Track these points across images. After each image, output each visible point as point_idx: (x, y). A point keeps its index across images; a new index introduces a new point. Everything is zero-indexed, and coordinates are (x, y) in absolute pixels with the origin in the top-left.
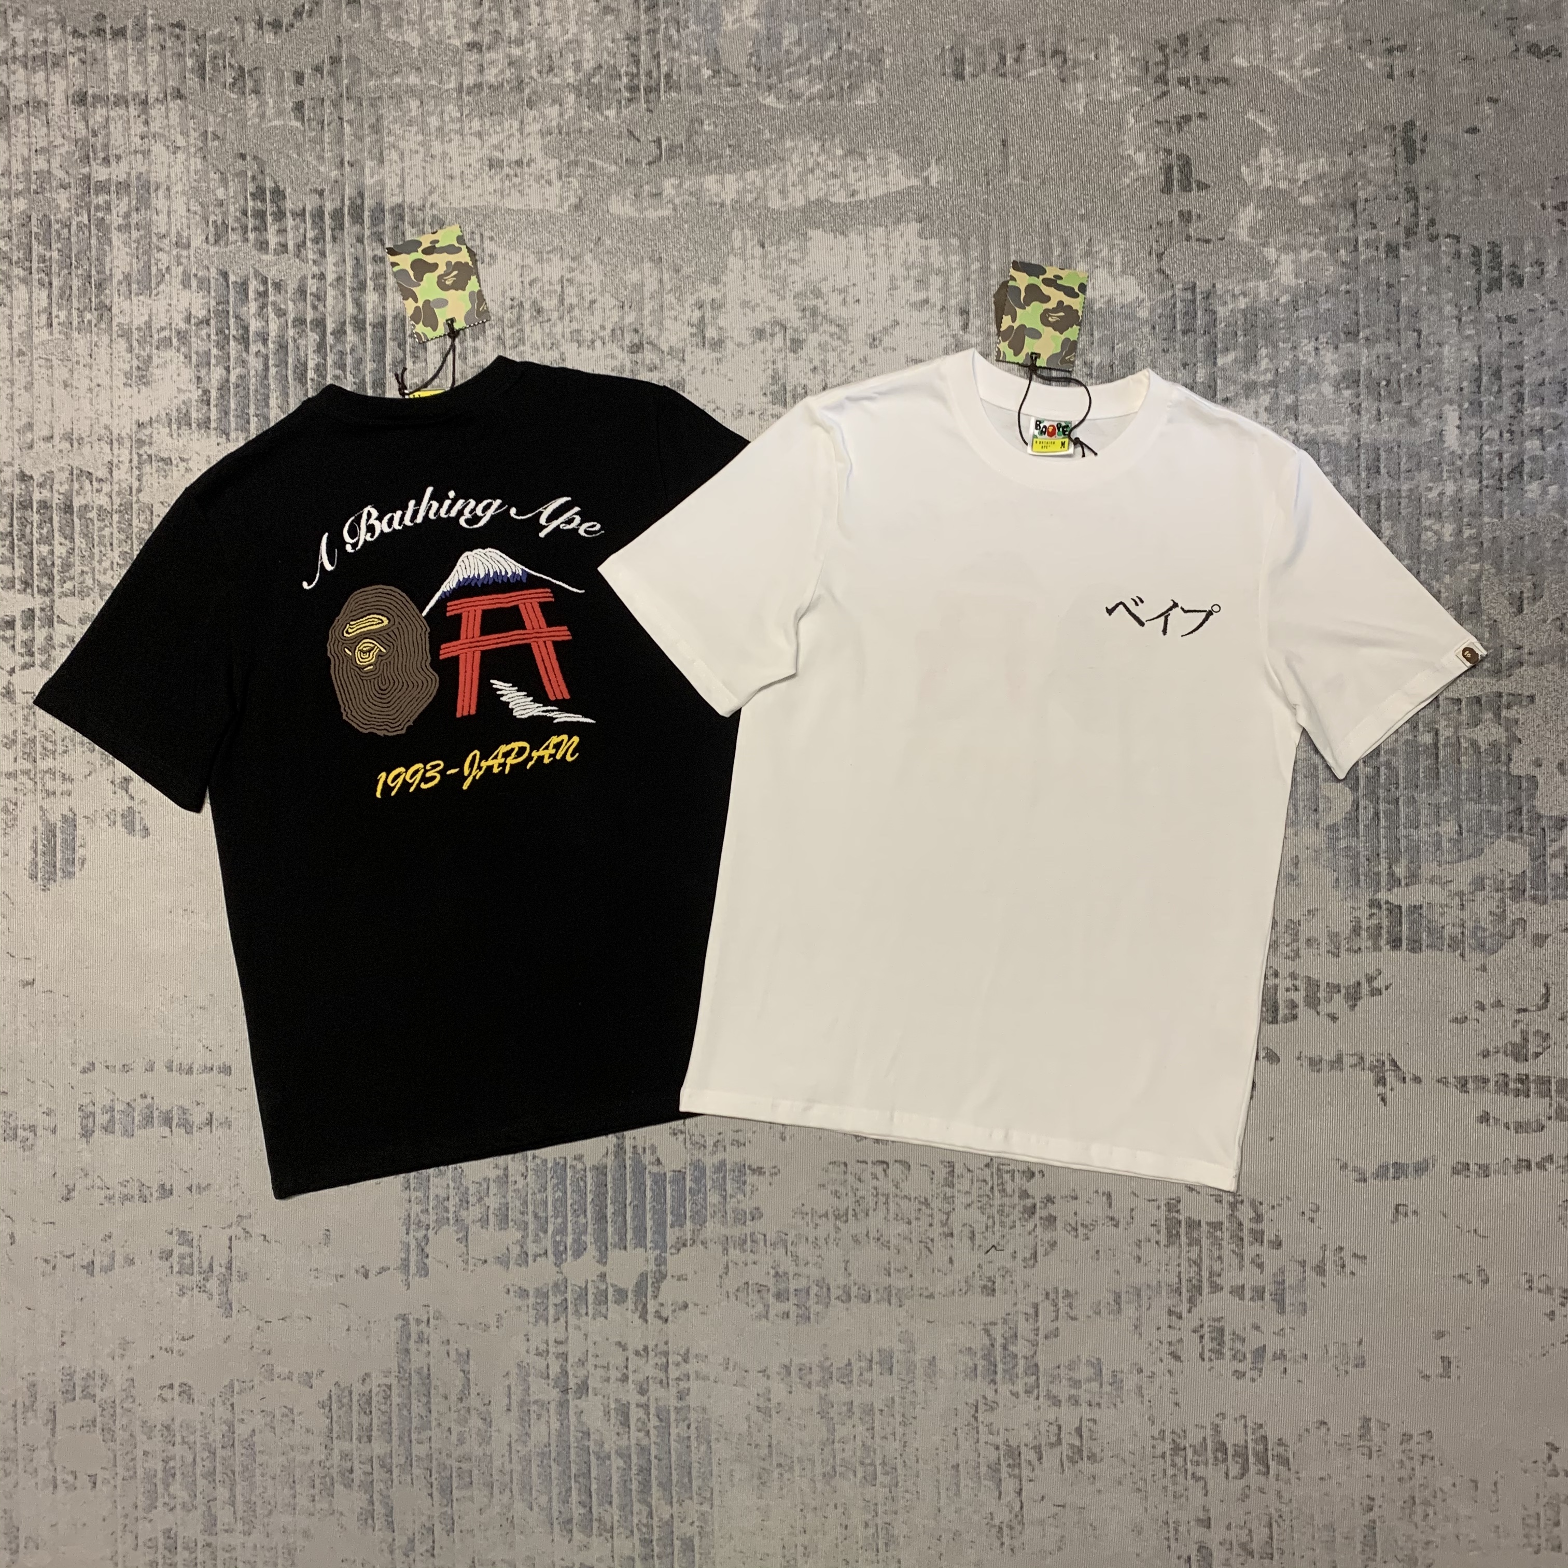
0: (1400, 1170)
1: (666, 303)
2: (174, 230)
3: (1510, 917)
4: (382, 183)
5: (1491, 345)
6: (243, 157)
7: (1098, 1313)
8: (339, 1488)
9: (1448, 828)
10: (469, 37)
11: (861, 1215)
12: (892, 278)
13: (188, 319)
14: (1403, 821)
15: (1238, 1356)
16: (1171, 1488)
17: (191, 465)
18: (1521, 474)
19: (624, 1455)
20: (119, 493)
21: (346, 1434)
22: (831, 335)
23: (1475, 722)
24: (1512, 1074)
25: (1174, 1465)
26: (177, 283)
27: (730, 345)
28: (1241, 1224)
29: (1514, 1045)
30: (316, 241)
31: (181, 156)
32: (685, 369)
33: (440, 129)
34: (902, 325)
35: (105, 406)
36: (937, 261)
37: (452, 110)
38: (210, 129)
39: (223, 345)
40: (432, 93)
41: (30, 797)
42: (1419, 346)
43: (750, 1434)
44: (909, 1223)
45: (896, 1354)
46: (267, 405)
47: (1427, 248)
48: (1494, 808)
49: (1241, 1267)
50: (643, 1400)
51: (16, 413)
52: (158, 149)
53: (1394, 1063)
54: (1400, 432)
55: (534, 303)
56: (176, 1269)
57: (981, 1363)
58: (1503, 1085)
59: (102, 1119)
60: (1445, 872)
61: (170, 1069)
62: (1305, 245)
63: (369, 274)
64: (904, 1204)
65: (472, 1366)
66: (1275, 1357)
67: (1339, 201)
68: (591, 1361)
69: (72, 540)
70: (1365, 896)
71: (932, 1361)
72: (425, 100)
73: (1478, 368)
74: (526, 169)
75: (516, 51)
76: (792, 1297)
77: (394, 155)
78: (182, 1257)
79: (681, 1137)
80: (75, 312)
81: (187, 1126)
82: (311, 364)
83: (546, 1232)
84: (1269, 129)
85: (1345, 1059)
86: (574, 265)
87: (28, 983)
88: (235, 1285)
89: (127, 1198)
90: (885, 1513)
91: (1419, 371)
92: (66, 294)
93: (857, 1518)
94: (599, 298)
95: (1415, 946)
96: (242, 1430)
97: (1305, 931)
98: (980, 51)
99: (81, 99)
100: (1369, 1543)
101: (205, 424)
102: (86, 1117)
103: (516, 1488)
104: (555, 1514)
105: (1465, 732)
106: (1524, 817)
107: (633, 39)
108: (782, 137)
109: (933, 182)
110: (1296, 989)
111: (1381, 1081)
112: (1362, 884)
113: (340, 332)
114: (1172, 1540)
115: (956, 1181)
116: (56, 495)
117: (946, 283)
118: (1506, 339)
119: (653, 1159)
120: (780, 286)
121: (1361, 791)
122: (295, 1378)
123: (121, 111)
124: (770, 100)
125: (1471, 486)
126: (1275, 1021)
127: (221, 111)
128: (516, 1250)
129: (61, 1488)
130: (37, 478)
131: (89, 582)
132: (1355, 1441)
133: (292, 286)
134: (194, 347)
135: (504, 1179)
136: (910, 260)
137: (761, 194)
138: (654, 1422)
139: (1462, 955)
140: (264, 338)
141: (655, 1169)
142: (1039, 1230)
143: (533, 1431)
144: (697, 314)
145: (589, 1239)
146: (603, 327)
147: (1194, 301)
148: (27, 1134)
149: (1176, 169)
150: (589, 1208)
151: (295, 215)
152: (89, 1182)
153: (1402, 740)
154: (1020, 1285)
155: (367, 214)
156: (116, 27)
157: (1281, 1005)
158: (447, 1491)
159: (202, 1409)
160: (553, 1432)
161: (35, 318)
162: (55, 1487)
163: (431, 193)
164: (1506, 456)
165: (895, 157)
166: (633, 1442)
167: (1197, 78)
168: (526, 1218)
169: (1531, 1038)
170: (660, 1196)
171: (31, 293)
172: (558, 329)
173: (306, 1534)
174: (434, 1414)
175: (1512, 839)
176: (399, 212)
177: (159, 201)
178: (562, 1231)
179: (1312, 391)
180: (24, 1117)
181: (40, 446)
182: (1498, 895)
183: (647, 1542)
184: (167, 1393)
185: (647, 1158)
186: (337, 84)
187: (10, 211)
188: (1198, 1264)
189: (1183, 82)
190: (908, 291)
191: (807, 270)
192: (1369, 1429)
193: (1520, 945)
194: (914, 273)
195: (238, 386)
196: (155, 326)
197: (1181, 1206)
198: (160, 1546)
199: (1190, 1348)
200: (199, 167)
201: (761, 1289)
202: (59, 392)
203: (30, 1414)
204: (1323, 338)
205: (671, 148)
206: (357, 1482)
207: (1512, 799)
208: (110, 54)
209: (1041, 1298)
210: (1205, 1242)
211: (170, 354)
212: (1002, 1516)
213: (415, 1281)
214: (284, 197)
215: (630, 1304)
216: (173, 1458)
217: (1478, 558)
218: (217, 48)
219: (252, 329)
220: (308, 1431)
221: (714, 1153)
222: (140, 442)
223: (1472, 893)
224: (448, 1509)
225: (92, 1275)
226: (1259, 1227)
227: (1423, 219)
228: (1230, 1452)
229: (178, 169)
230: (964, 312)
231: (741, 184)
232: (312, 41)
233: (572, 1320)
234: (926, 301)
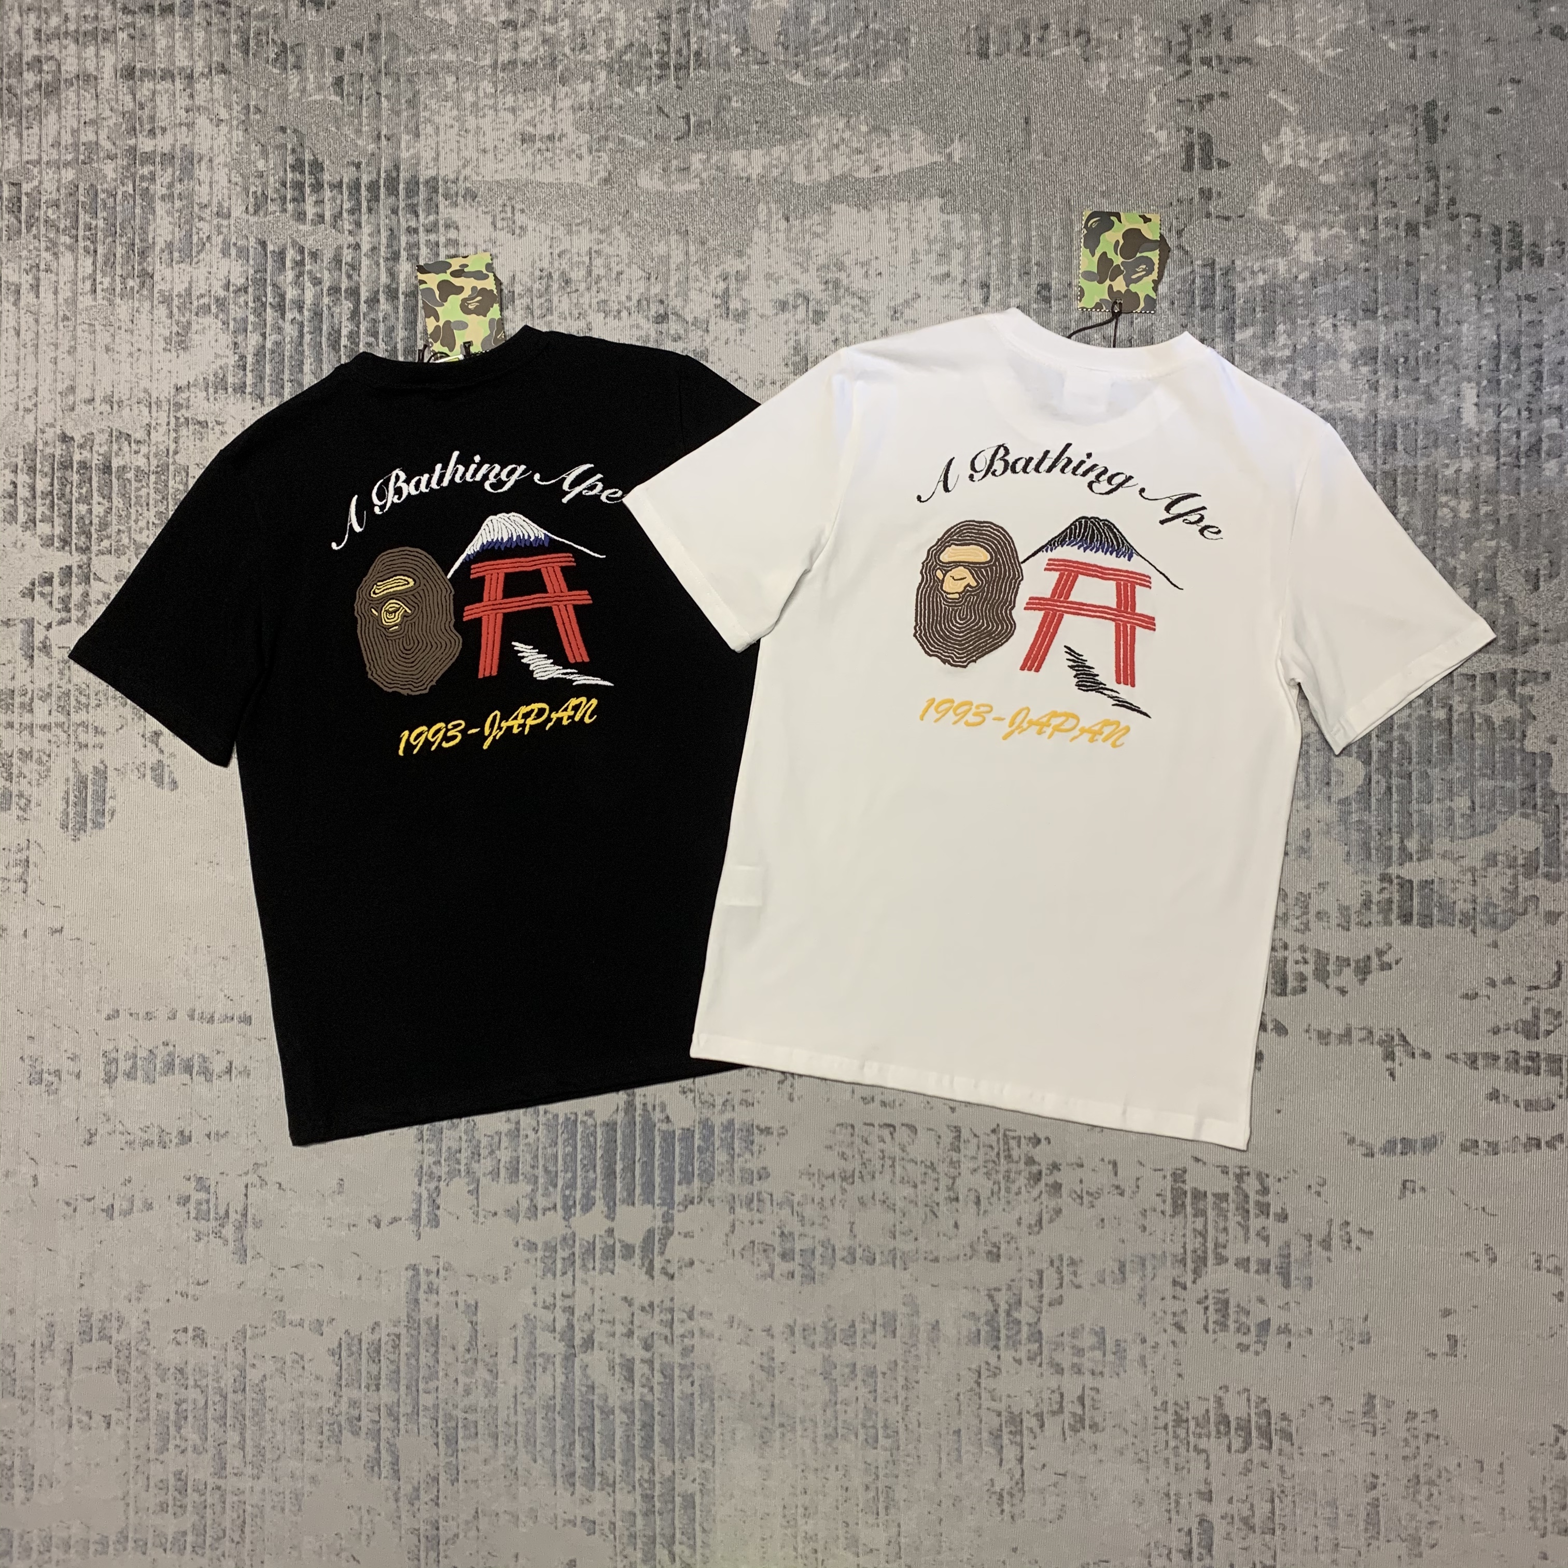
0: (1408, 1145)
1: (691, 275)
2: (215, 201)
3: (1523, 894)
4: (417, 157)
5: (1510, 323)
6: (283, 130)
7: (1103, 1281)
8: (346, 1434)
9: (1462, 803)
10: (504, 15)
11: (867, 1177)
12: (914, 252)
13: (227, 287)
14: (1415, 795)
15: (1243, 1329)
16: (1173, 1460)
17: (226, 428)
18: (1538, 452)
19: (628, 1410)
20: (156, 455)
21: (355, 1382)
22: (853, 307)
23: (1490, 698)
24: (1523, 1052)
25: (1176, 1437)
26: (217, 252)
27: (753, 317)
28: (1246, 1196)
29: (1525, 1022)
30: (352, 212)
31: (224, 128)
32: (708, 339)
33: (475, 104)
34: (924, 298)
35: (143, 370)
36: (959, 236)
37: (486, 86)
38: (252, 103)
39: (260, 311)
40: (467, 69)
41: (63, 748)
42: (1437, 324)
43: (753, 1392)
44: (915, 1186)
45: (899, 1317)
46: (301, 371)
47: (1447, 227)
48: (1509, 784)
49: (1247, 1239)
50: (648, 1355)
51: (59, 376)
52: (202, 121)
53: (1403, 1038)
54: (1417, 408)
55: (563, 273)
56: (193, 1215)
57: (984, 1329)
58: (1513, 1062)
59: (125, 1066)
60: (1458, 847)
61: (192, 1017)
62: (1324, 222)
63: (403, 244)
64: (910, 1166)
65: (480, 1317)
66: (1280, 1331)
67: (1360, 179)
68: (597, 1316)
69: (110, 499)
70: (1377, 870)
71: (936, 1326)
72: (461, 75)
73: (1498, 346)
74: (557, 144)
75: (550, 29)
76: (797, 1257)
77: (430, 129)
78: (199, 1203)
79: (691, 1096)
80: (118, 279)
81: (206, 1073)
82: (344, 332)
83: (555, 1186)
84: (1291, 109)
85: (1354, 1033)
86: (602, 237)
87: (56, 931)
88: (250, 1232)
89: (148, 1143)
90: (886, 1475)
91: (1437, 348)
92: (109, 260)
93: (857, 1480)
94: (626, 269)
95: (1426, 921)
96: (253, 1376)
97: (1315, 905)
98: (1004, 31)
99: (129, 73)
100: (1372, 1521)
101: (241, 388)
102: (109, 1063)
103: (519, 1438)
104: (559, 1467)
105: (1479, 708)
106: (1538, 793)
107: (664, 17)
108: (808, 114)
109: (956, 159)
110: (1306, 962)
111: (1390, 1056)
112: (1374, 858)
113: (373, 301)
114: (1173, 1513)
115: (962, 1146)
116: (96, 456)
117: (967, 257)
118: (1526, 318)
119: (662, 1116)
120: (803, 257)
121: (1374, 765)
122: (306, 1325)
123: (167, 85)
124: (798, 78)
125: (1488, 463)
126: (1283, 993)
127: (263, 85)
128: (525, 1203)
129: (76, 1428)
130: (78, 439)
131: (125, 541)
132: (1359, 1418)
133: (328, 255)
134: (232, 314)
135: (515, 1134)
136: (932, 237)
137: (787, 169)
138: (658, 1377)
139: (1474, 931)
140: (299, 305)
141: (664, 1127)
142: (1044, 1196)
143: (539, 1384)
144: (722, 285)
145: (598, 1194)
146: (629, 298)
147: (1213, 277)
148: (51, 1078)
149: (1197, 147)
150: (599, 1163)
151: (332, 186)
152: (109, 1127)
153: (1415, 715)
154: (1025, 1253)
155: (402, 186)
156: (164, 4)
157: (1291, 978)
158: (452, 1441)
159: (214, 1353)
160: (558, 1385)
161: (80, 283)
162: (70, 1426)
163: (464, 166)
164: (1523, 434)
165: (919, 133)
166: (637, 1397)
167: (1219, 58)
168: (536, 1172)
169: (1542, 1015)
170: (668, 1154)
171: (76, 260)
172: (585, 300)
173: (313, 1479)
174: (442, 1365)
175: (1525, 816)
176: (433, 185)
177: (202, 172)
178: (571, 1185)
179: (1330, 367)
180: (49, 1062)
181: (82, 408)
182: (1510, 872)
183: (648, 1498)
184: (181, 1337)
185: (657, 1116)
186: (376, 60)
187: (59, 181)
188: (1203, 1234)
189: (1206, 61)
190: (929, 265)
191: (831, 244)
192: (1374, 1406)
193: (1533, 921)
194: (937, 247)
195: (273, 352)
196: (195, 293)
197: (1187, 1177)
198: (171, 1488)
199: (1195, 1319)
200: (241, 139)
201: (767, 1249)
202: (102, 358)
203: (47, 1355)
204: (1341, 315)
205: (699, 125)
206: (364, 1430)
207: (1527, 775)
208: (158, 29)
209: (1045, 1265)
210: (1211, 1214)
211: (207, 320)
212: (1003, 1483)
213: (426, 1231)
214: (322, 169)
215: (637, 1259)
216: (185, 1401)
217: (1494, 535)
218: (261, 24)
219: (289, 296)
220: (317, 1378)
221: (722, 1112)
222: (178, 406)
223: (1485, 869)
224: (453, 1459)
225: (112, 1218)
226: (1264, 1199)
227: (1444, 198)
228: (1233, 1425)
229: (221, 140)
230: (985, 286)
231: (768, 159)
232: (352, 18)
233: (579, 1274)
234: (948, 275)
